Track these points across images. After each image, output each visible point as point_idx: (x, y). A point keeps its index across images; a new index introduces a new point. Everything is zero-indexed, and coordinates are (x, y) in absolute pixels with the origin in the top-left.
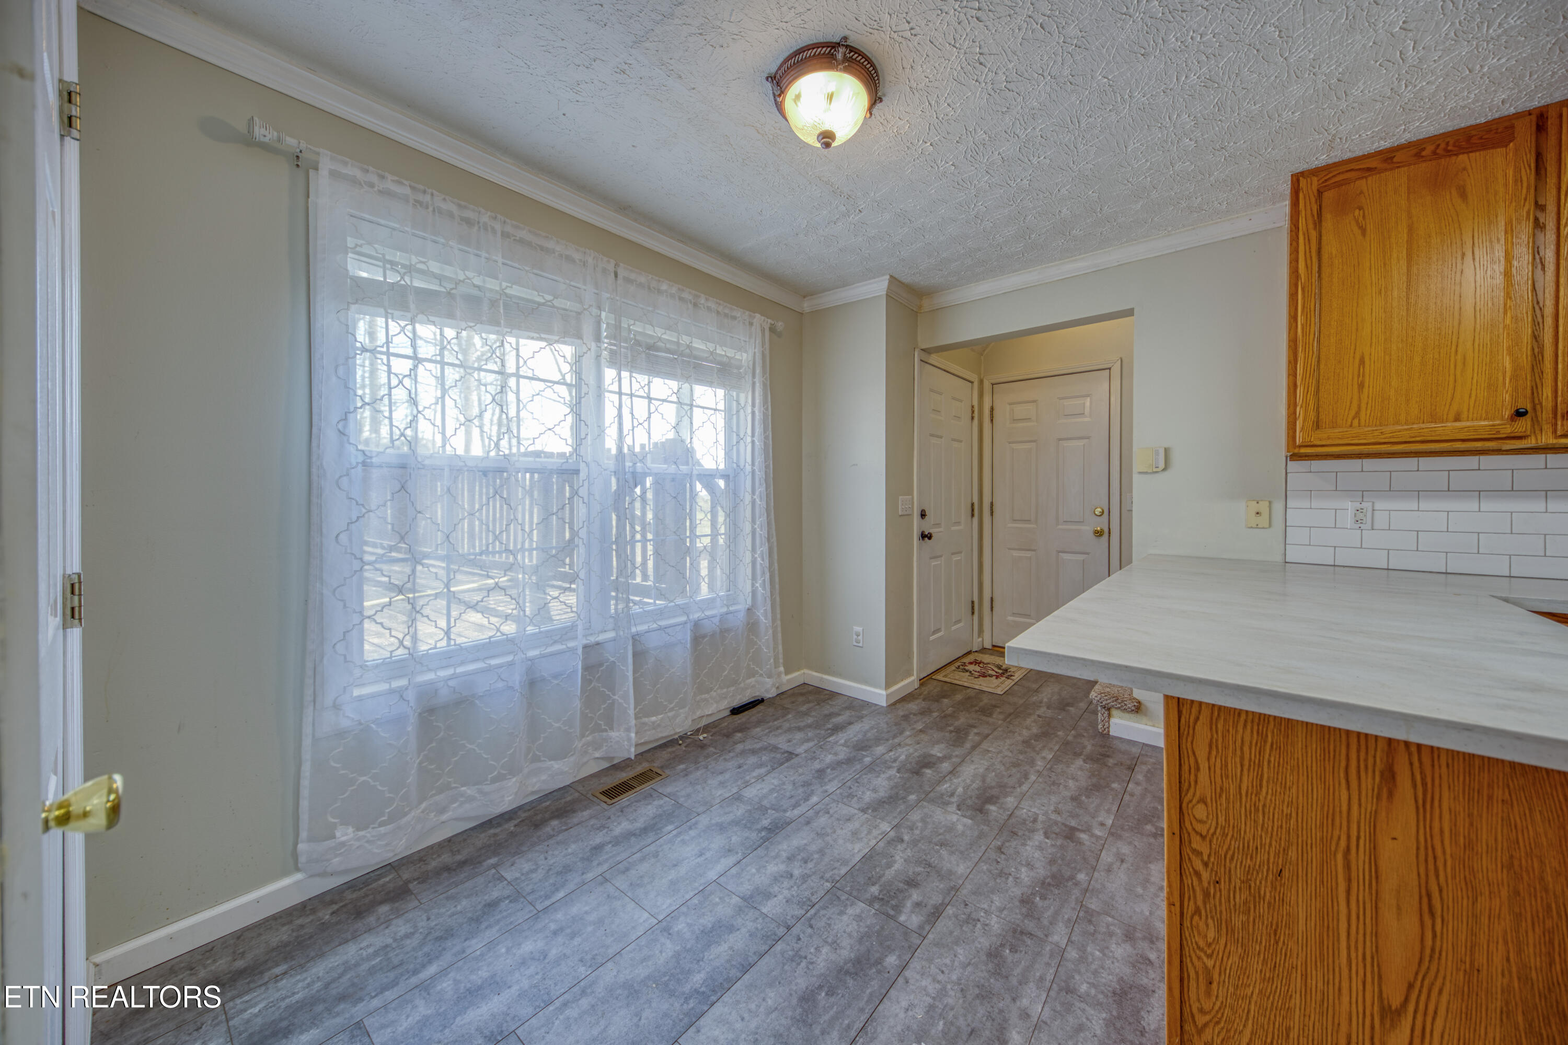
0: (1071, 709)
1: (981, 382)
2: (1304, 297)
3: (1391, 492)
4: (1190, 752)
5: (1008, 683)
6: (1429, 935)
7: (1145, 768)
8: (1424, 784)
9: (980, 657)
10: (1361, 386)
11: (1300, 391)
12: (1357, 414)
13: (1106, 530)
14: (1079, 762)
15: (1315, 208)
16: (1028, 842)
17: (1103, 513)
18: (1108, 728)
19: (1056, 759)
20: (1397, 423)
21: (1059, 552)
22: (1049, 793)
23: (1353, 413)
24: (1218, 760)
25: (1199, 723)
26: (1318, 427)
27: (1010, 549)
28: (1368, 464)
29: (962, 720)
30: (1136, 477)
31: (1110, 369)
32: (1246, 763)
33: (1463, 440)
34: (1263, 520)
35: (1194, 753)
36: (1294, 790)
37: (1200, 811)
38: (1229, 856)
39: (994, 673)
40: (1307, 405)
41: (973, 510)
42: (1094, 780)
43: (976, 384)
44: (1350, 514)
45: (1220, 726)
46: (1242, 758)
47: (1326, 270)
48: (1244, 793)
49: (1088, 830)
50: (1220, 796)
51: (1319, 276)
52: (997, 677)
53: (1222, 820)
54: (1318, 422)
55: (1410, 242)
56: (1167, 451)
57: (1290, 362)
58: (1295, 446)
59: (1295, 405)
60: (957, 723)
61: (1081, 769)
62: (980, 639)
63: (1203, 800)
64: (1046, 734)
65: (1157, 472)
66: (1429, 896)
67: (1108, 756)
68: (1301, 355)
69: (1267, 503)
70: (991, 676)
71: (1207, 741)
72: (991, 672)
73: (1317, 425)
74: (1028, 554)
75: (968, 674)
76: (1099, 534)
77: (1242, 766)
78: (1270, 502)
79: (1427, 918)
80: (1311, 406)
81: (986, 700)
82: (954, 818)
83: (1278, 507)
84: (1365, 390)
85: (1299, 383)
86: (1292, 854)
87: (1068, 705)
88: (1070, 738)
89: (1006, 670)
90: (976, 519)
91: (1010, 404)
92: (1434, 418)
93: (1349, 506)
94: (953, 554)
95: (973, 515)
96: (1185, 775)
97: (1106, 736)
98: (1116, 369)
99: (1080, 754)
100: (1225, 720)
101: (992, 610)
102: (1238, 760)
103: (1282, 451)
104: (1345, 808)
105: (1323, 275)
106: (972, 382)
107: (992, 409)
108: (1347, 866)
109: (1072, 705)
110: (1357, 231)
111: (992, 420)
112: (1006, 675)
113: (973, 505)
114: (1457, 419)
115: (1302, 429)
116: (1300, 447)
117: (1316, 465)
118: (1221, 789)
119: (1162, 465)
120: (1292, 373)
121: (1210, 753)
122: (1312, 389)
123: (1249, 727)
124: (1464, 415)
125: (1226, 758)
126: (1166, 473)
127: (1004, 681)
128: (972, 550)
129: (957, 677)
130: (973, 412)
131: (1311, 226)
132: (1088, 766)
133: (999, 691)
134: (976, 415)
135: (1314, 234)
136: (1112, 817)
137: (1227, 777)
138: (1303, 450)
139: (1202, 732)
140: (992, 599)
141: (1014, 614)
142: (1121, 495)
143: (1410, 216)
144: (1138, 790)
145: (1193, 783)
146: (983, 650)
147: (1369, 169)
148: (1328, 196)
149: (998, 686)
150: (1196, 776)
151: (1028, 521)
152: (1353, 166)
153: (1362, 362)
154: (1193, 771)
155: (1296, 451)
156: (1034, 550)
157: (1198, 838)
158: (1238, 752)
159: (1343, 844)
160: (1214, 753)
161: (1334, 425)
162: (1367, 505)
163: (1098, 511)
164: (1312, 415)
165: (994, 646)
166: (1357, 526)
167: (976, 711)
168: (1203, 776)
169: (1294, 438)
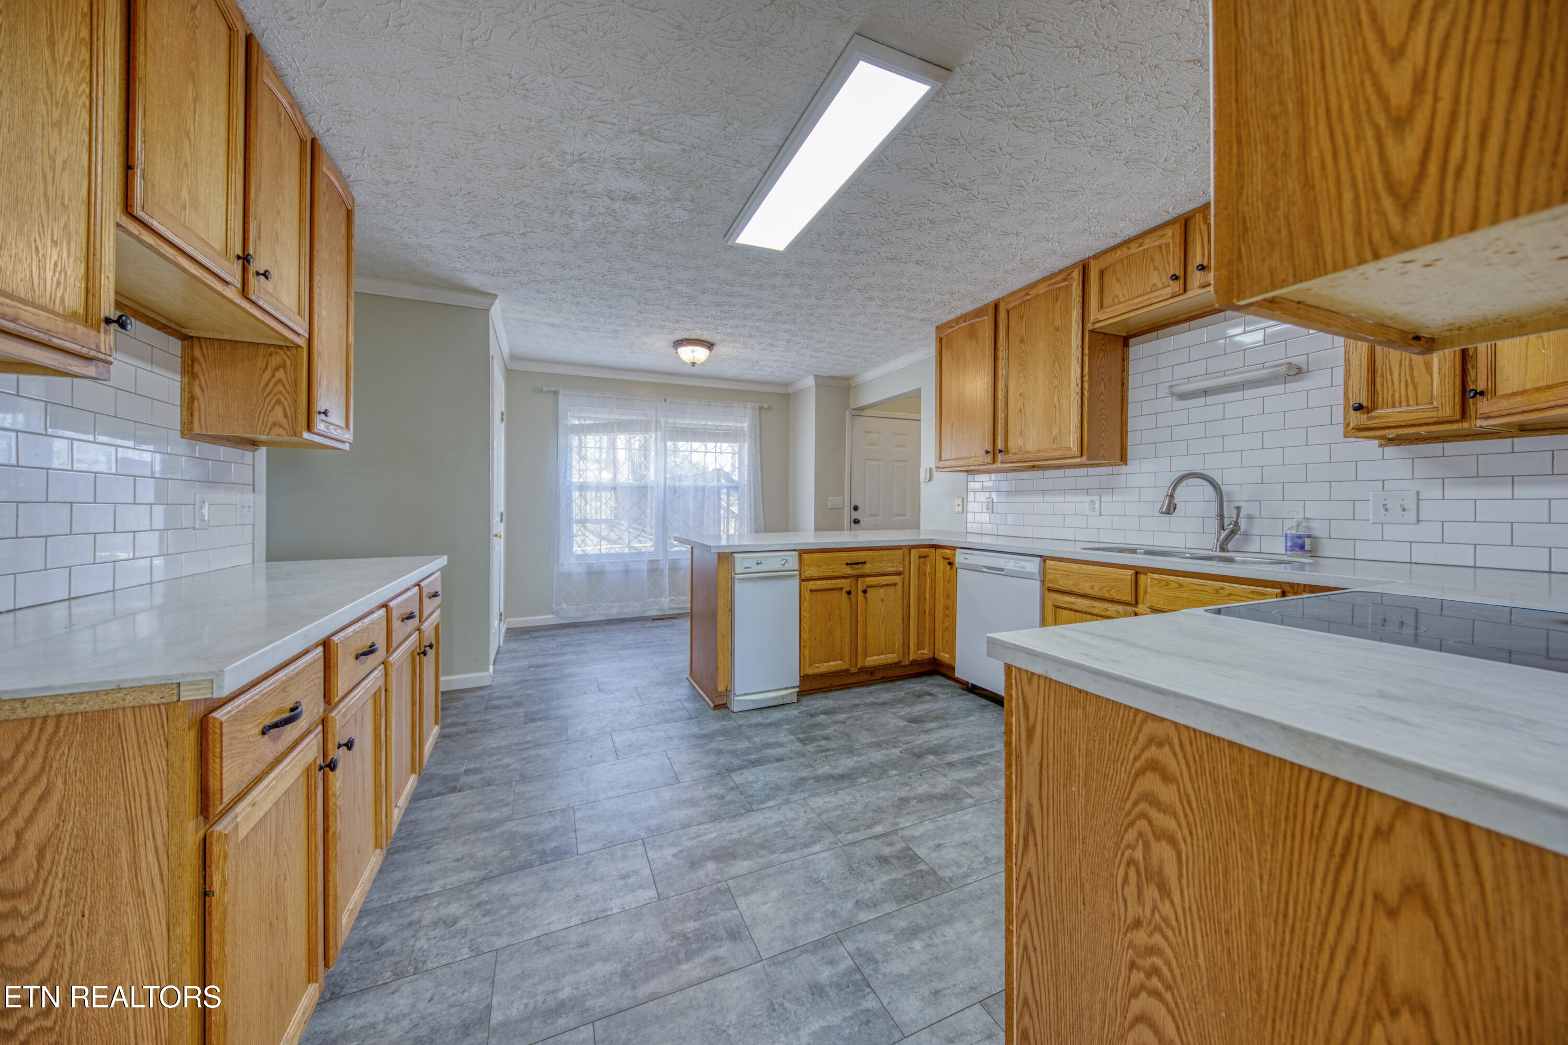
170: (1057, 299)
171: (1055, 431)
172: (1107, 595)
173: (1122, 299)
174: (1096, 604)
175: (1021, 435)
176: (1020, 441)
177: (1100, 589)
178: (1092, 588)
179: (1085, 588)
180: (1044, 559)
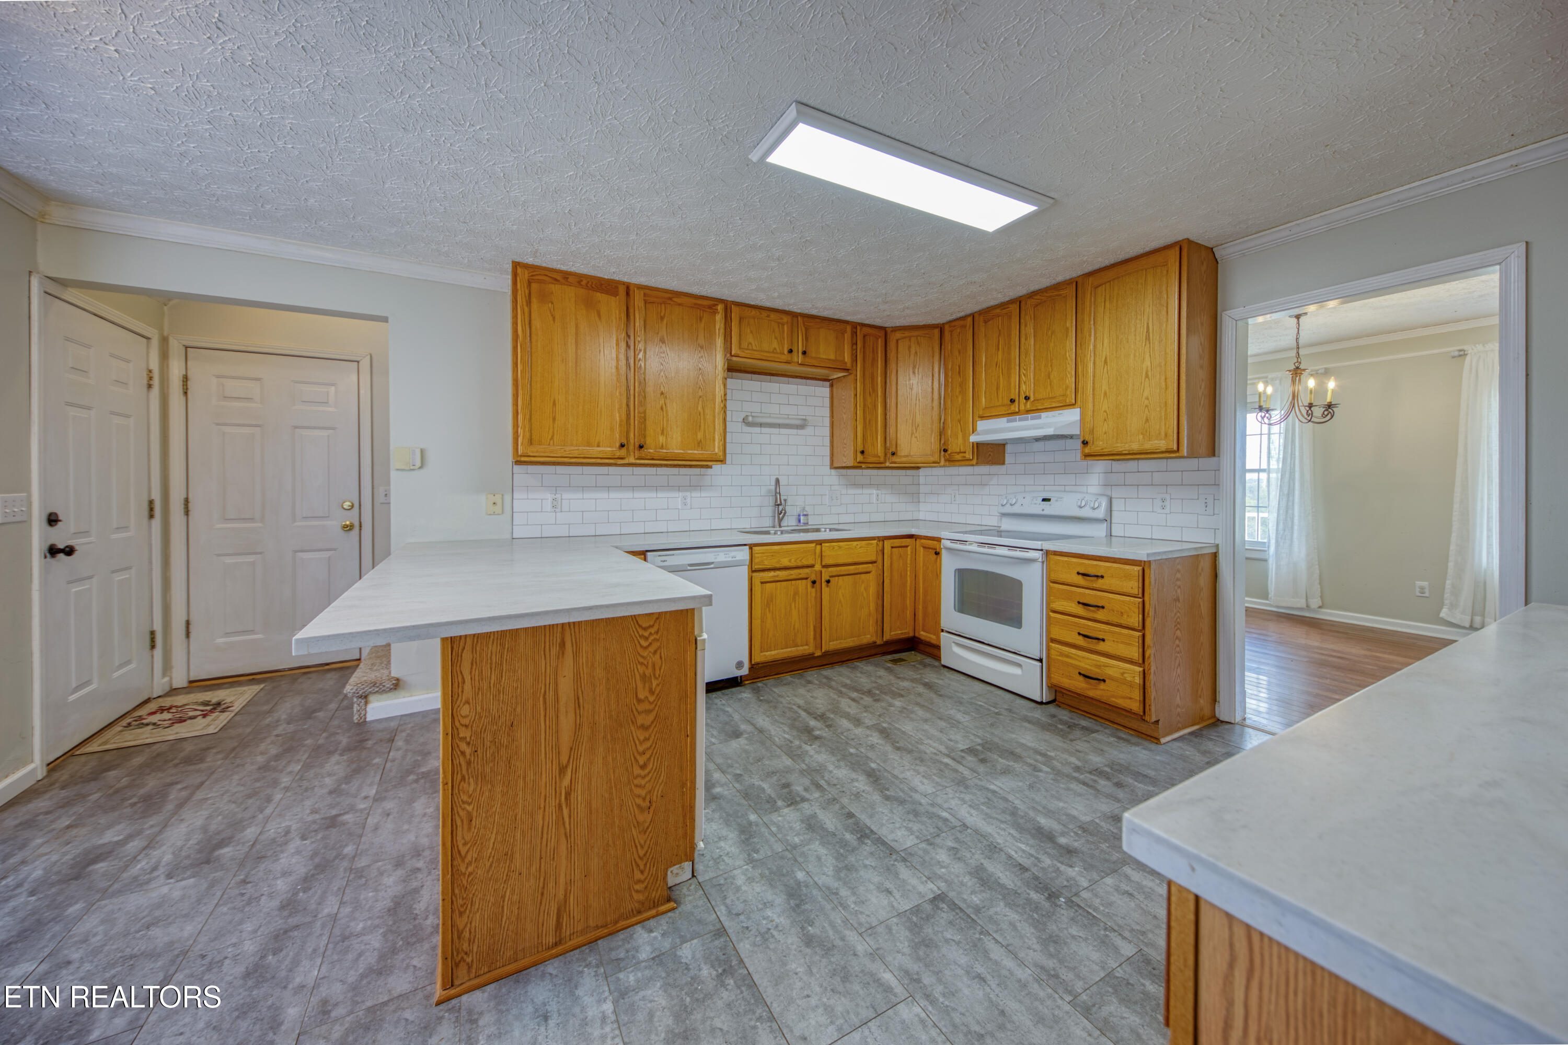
0: (318, 714)
1: (164, 341)
2: (521, 352)
3: (570, 487)
4: (459, 673)
5: (224, 718)
6: (578, 717)
7: (404, 734)
8: (576, 643)
9: (167, 702)
10: (554, 419)
11: (520, 417)
12: (553, 436)
13: (357, 524)
14: (335, 758)
15: (527, 292)
16: (282, 856)
17: (352, 506)
18: (365, 715)
19: (307, 767)
20: (572, 445)
21: (296, 551)
22: (302, 800)
23: (550, 437)
24: (477, 671)
25: (465, 651)
26: (531, 444)
27: (218, 555)
28: (560, 469)
29: (152, 783)
30: (393, 474)
31: (358, 362)
32: (494, 666)
33: (601, 458)
34: (498, 509)
35: (461, 673)
36: (519, 672)
37: (465, 710)
38: (483, 730)
39: (199, 713)
40: (525, 427)
41: (151, 509)
42: (354, 766)
43: (155, 342)
44: (550, 501)
45: (478, 649)
46: (491, 664)
47: (533, 336)
48: (492, 685)
49: (352, 809)
50: (478, 693)
51: (530, 340)
52: (204, 716)
53: (479, 709)
54: (531, 440)
55: (577, 334)
56: (422, 452)
57: (514, 395)
58: (518, 456)
59: (518, 427)
60: (142, 792)
61: (338, 763)
62: (166, 679)
63: (467, 702)
64: (290, 747)
65: (413, 470)
66: (578, 698)
67: (367, 740)
68: (520, 392)
69: (501, 496)
70: (194, 717)
71: (470, 661)
72: (191, 714)
73: (531, 442)
74: (251, 558)
75: (150, 727)
76: (348, 528)
77: (491, 669)
78: (503, 495)
79: (577, 709)
80: (527, 429)
81: (189, 748)
82: (165, 890)
83: (508, 498)
84: (556, 422)
85: (519, 411)
86: (518, 710)
87: (315, 711)
88: (321, 741)
89: (219, 704)
90: (157, 523)
91: (218, 377)
92: (589, 444)
93: (549, 496)
94: (113, 572)
95: (151, 516)
96: (455, 690)
97: (363, 723)
98: (365, 363)
99: (335, 751)
100: (481, 643)
101: (188, 635)
102: (489, 666)
103: (510, 459)
104: (543, 671)
105: (533, 340)
106: (148, 338)
107: (185, 379)
108: (545, 702)
109: (320, 710)
110: (551, 318)
111: (186, 393)
112: (219, 709)
113: (151, 502)
114: (598, 446)
115: (522, 444)
116: (521, 456)
117: (531, 468)
118: (479, 689)
119: (418, 464)
120: (515, 404)
121: (471, 668)
122: (528, 417)
123: (495, 643)
124: (601, 444)
125: (482, 667)
126: (422, 471)
127: (218, 717)
128: (150, 562)
129: (130, 738)
130: (151, 378)
131: (525, 303)
132: (345, 757)
133: (211, 730)
134: (156, 382)
135: (526, 309)
136: (375, 787)
137: (482, 680)
138: (523, 459)
139: (467, 656)
140: (188, 623)
141: (227, 634)
142: (373, 488)
143: (576, 319)
144: (399, 754)
145: (460, 694)
146: (173, 691)
147: (556, 280)
148: (534, 286)
149: (209, 725)
150: (463, 688)
151: (252, 520)
152: (547, 273)
153: (554, 404)
154: (460, 685)
155: (519, 459)
156: (260, 553)
157: (464, 728)
158: (489, 661)
159: (543, 691)
160: (474, 667)
161: (540, 443)
162: (558, 496)
163: (347, 505)
164: (528, 434)
165: (191, 682)
166: (553, 510)
167: (176, 766)
168: (468, 686)
169: (517, 452)
170: (701, 320)
171: (700, 436)
172: (800, 564)
173: (754, 348)
174: (792, 572)
175: (662, 433)
176: (662, 439)
177: (795, 561)
178: (790, 561)
179: (785, 562)
180: (751, 546)
